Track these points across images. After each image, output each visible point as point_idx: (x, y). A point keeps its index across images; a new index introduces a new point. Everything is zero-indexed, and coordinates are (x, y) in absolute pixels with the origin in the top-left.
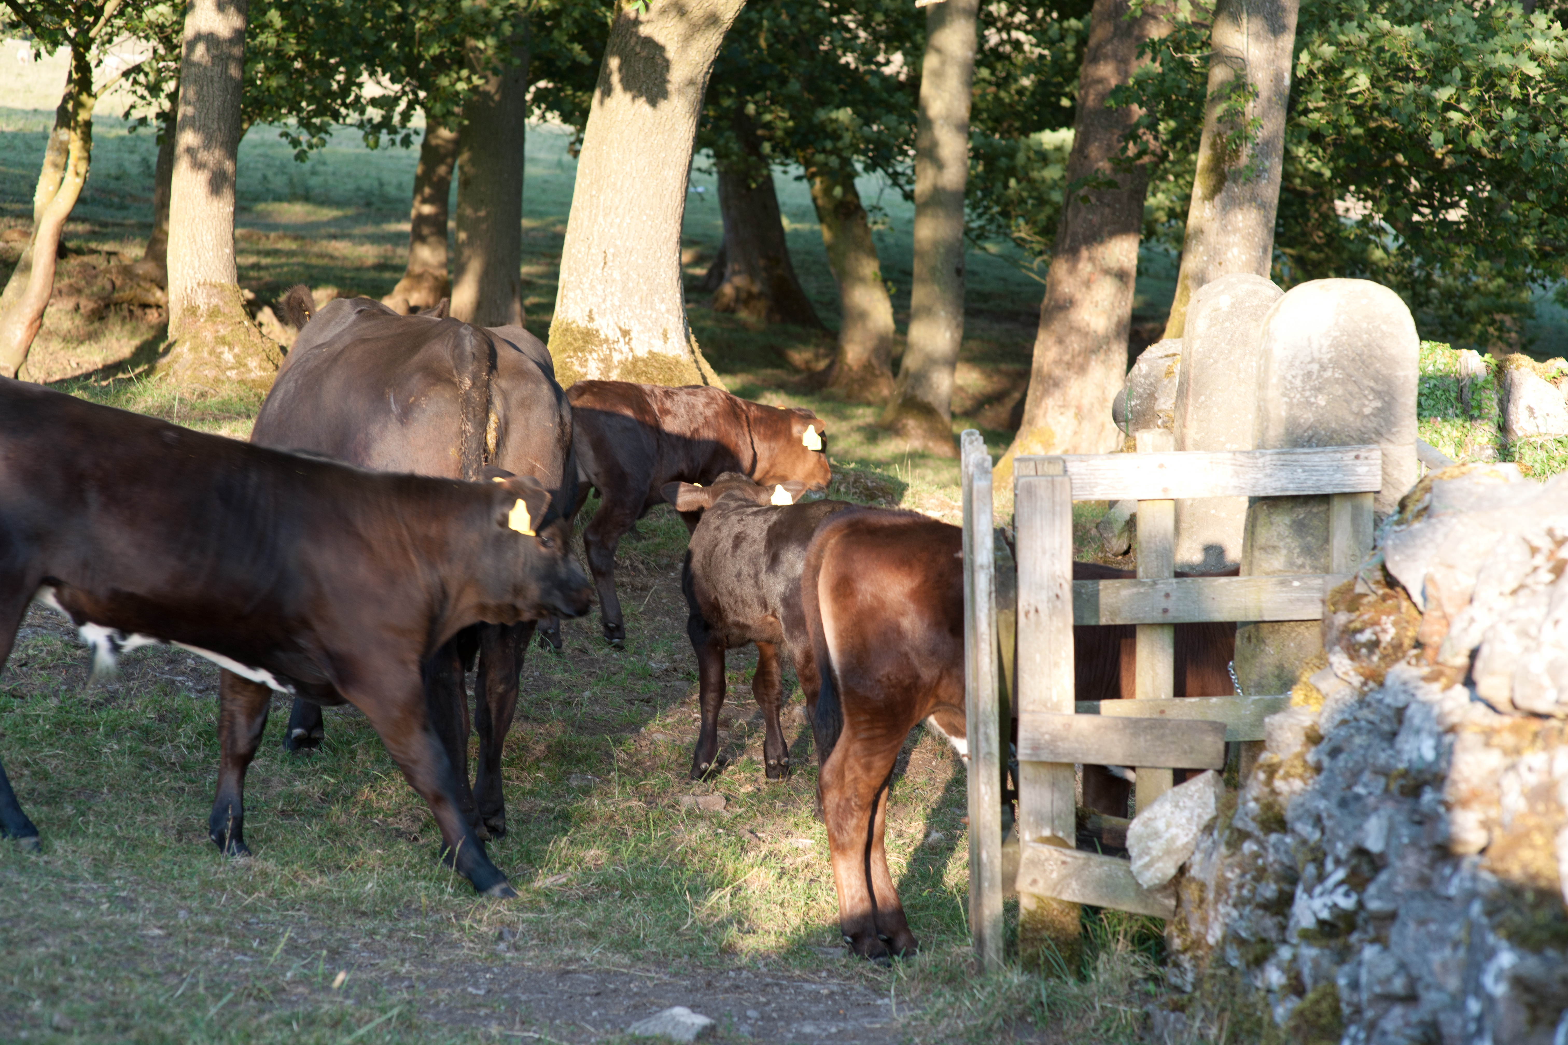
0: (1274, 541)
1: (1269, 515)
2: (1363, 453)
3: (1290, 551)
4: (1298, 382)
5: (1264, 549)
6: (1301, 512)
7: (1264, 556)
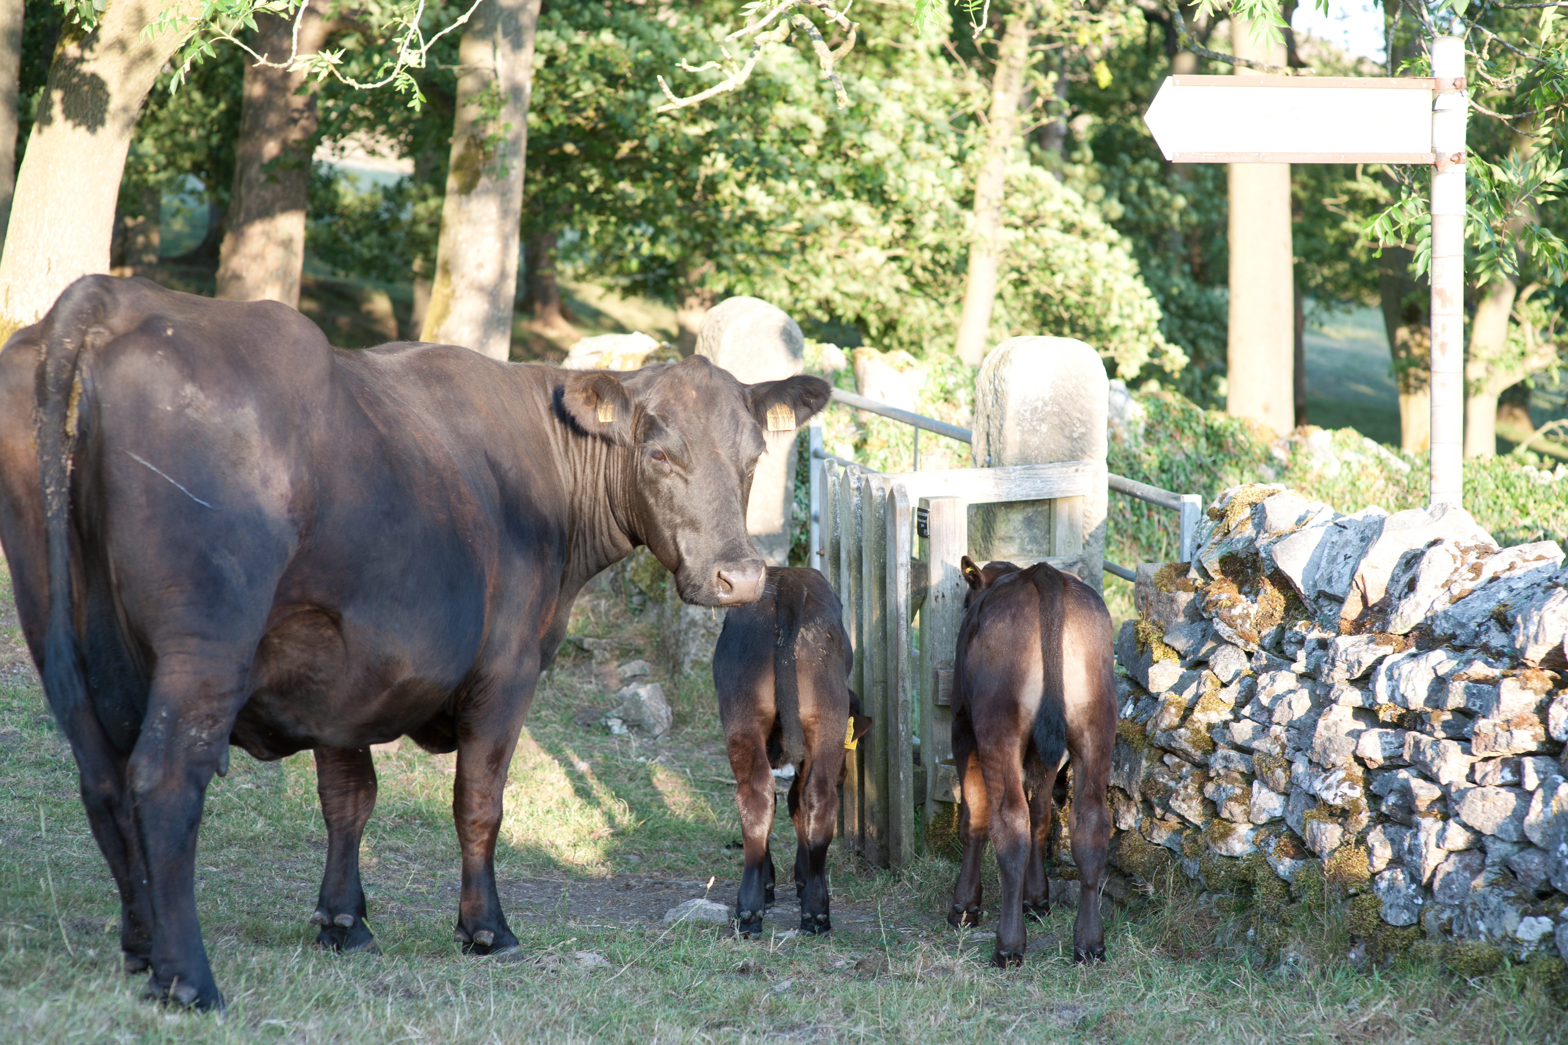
0: (1011, 533)
1: (1007, 514)
2: (1081, 468)
3: (1022, 540)
4: (1028, 415)
5: (1002, 539)
6: (1030, 511)
7: (1002, 544)
